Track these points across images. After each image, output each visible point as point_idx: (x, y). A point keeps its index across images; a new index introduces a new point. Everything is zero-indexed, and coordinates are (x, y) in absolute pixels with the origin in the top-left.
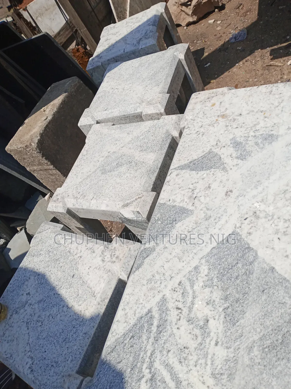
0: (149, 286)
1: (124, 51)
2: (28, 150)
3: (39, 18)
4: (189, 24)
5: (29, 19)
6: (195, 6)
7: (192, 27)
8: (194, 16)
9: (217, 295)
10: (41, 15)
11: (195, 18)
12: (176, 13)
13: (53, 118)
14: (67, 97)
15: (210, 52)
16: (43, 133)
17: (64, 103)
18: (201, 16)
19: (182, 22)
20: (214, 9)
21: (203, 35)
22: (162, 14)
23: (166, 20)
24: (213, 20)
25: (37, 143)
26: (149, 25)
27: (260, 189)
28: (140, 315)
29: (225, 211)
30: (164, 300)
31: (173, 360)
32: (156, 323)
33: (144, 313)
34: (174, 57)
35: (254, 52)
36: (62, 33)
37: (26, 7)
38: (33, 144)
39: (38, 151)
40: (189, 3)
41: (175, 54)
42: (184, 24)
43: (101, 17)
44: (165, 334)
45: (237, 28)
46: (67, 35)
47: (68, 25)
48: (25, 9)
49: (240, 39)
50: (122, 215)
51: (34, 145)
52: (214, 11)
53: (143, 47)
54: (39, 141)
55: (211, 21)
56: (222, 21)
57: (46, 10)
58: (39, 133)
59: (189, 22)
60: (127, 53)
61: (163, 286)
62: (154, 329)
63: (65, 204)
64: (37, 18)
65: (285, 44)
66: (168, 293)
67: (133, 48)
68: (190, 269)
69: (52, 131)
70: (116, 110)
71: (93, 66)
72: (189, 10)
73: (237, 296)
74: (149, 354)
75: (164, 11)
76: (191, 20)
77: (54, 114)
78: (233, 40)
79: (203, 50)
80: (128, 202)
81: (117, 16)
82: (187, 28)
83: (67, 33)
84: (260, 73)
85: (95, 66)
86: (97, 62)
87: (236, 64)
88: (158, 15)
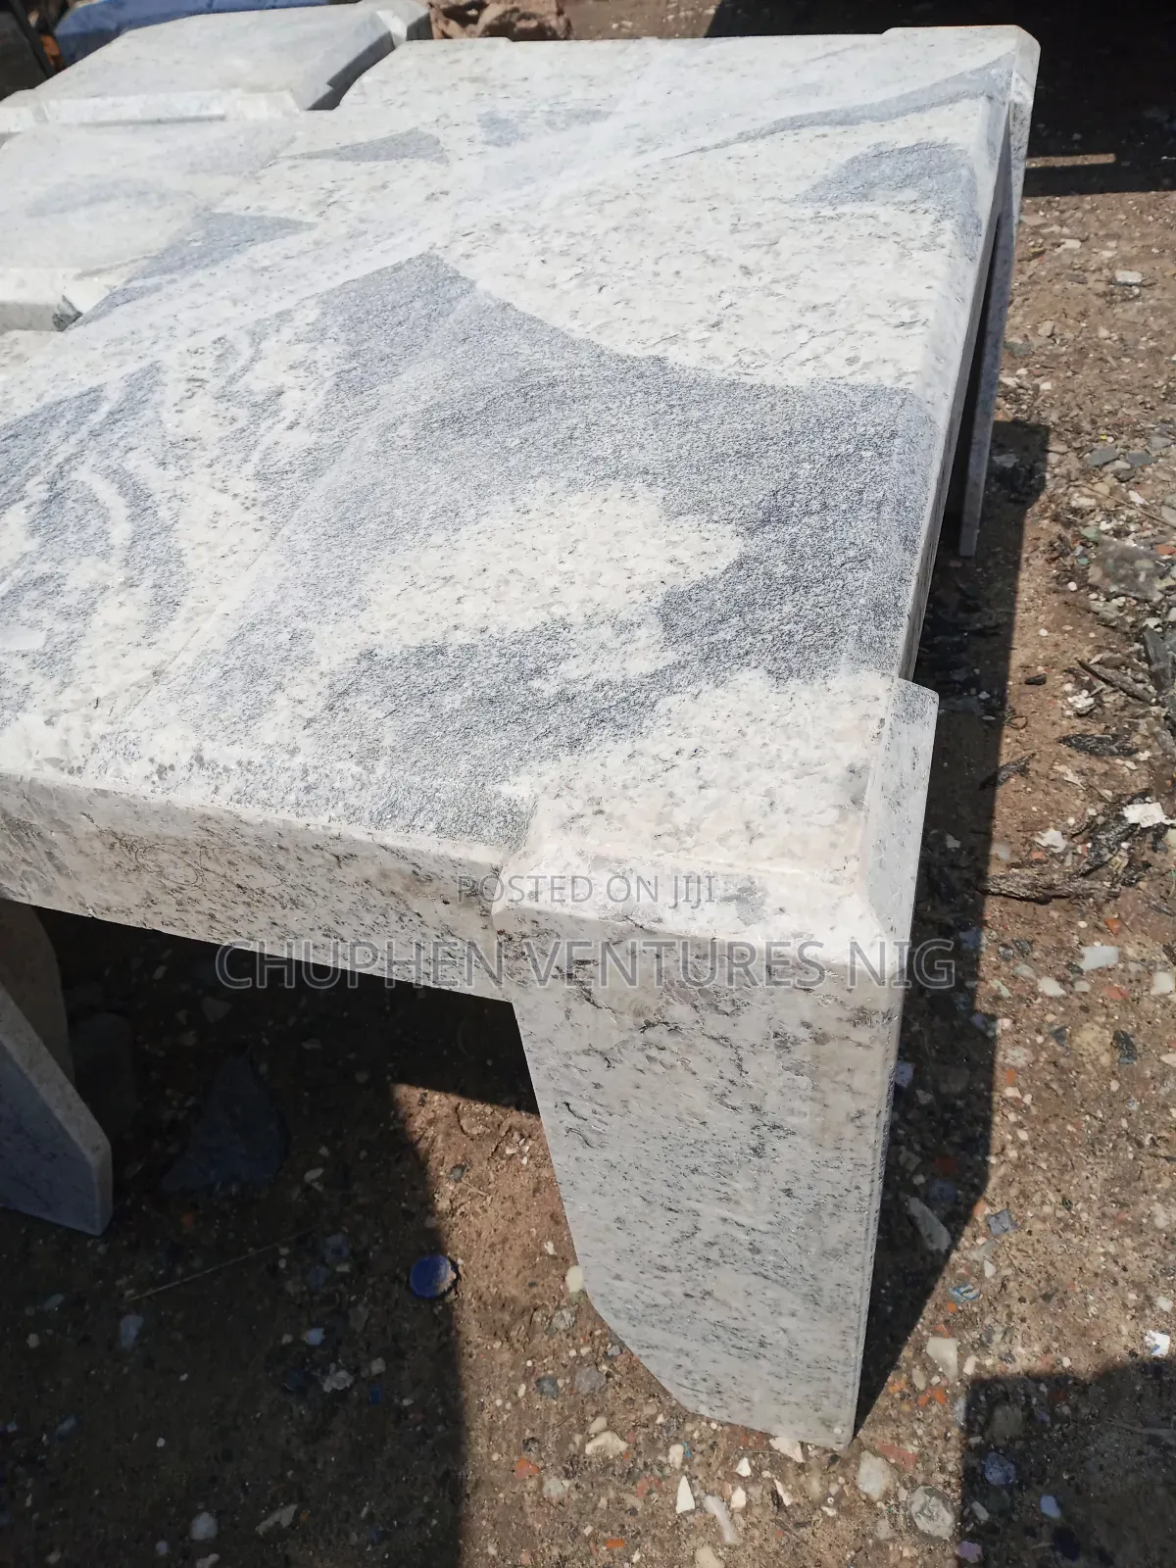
0: (111, 349)
9: (327, 354)
28: (58, 399)
30: (155, 369)
31: (141, 465)
32: (105, 408)
33: (76, 393)
34: (374, 21)
40: (473, 12)
44: (132, 423)
50: (71, 305)
61: (161, 344)
62: (96, 418)
66: (169, 359)
68: (263, 316)
73: (388, 350)
74: (59, 459)
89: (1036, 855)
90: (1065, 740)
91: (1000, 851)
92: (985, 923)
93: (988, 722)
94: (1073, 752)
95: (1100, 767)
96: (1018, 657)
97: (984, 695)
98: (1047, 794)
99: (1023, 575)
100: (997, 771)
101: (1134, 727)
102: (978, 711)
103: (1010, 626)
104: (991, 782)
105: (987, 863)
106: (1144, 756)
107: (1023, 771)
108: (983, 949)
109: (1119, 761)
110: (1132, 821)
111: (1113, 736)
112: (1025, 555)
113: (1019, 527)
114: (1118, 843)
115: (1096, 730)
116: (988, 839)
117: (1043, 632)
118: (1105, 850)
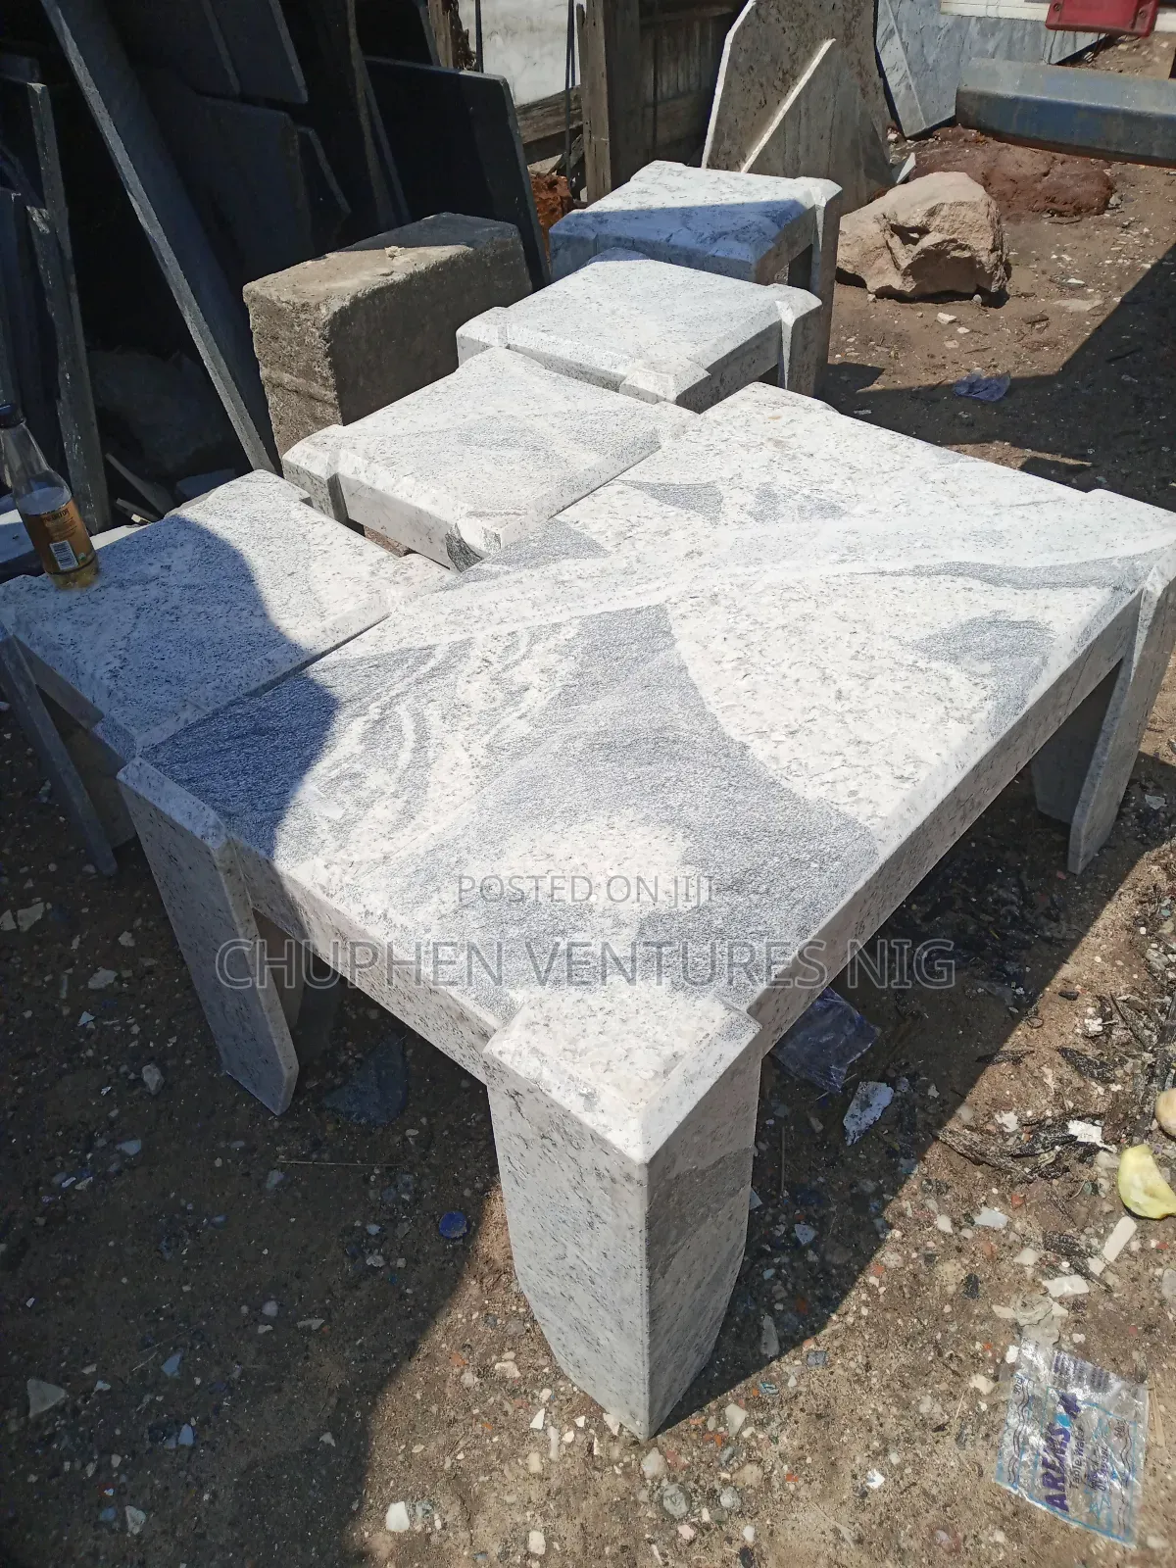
0: (452, 618)
1: (668, 241)
2: (303, 316)
3: (498, 38)
4: (885, 293)
5: (468, 26)
6: (924, 251)
7: (887, 305)
8: (910, 279)
9: (567, 667)
10: (510, 32)
11: (909, 287)
12: (869, 242)
13: (405, 282)
14: (465, 256)
15: (891, 386)
16: (361, 300)
17: (450, 265)
18: (931, 290)
19: (871, 278)
20: (972, 291)
21: (902, 340)
22: (814, 209)
23: (816, 231)
24: (952, 318)
25: (335, 313)
26: (766, 214)
27: (752, 569)
28: (409, 646)
29: (668, 575)
30: (468, 643)
31: (433, 714)
32: (432, 663)
33: (420, 646)
34: (772, 309)
35: (990, 442)
36: (535, 113)
38: (324, 311)
39: (326, 332)
40: (915, 235)
41: (778, 303)
42: (873, 284)
43: (663, 134)
44: (440, 681)
45: (995, 366)
46: (549, 127)
47: (565, 103)
49: (983, 395)
50: (458, 532)
51: (325, 314)
52: (969, 298)
53: (719, 254)
54: (343, 310)
55: (945, 317)
56: (972, 331)
57: (532, 29)
58: (352, 293)
59: (890, 287)
60: (673, 247)
61: (479, 625)
62: (424, 669)
63: (336, 462)
64: (491, 32)
65: (1071, 462)
66: (480, 637)
68: (544, 623)
70: (568, 342)
71: (570, 230)
72: (905, 256)
73: (599, 678)
74: (393, 693)
75: (823, 204)
76: (896, 282)
77: (412, 276)
78: (963, 390)
79: (876, 373)
80: (488, 511)
82: (874, 301)
83: (551, 121)
85: (576, 233)
86: (588, 226)
88: (802, 206)
89: (990, 1127)
90: (1063, 1051)
91: (965, 1113)
92: (924, 1159)
93: (1011, 1013)
94: (1064, 1063)
95: (1077, 1082)
96: (1067, 971)
97: (1020, 991)
98: (1025, 1086)
99: (1110, 906)
100: (997, 1052)
101: (1123, 1062)
102: (1008, 1002)
103: (1074, 944)
104: (986, 1060)
105: (950, 1118)
106: (1115, 1088)
107: (1017, 1061)
108: (912, 1177)
109: (1093, 1083)
110: (1071, 1132)
111: (1102, 1063)
112: (1121, 890)
113: (1132, 864)
114: (1053, 1144)
115: (1091, 1052)
116: (961, 1099)
117: (1098, 959)
118: (1039, 1146)
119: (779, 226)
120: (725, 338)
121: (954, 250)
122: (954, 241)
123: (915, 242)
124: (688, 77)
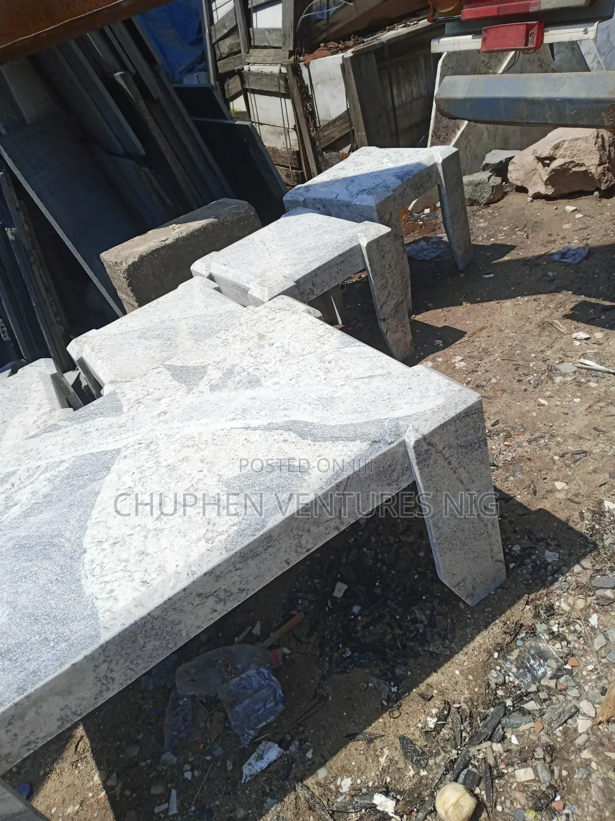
1: (336, 197)
2: (116, 268)
3: (319, 86)
4: (537, 196)
5: (307, 82)
6: (553, 170)
7: (539, 203)
8: (550, 187)
10: (323, 82)
11: (550, 191)
12: (528, 167)
13: (173, 243)
14: (212, 224)
15: (515, 257)
16: (145, 256)
17: (203, 230)
18: (566, 191)
19: (530, 187)
20: (593, 189)
21: (536, 226)
23: (440, 177)
24: (574, 208)
25: (129, 265)
26: (395, 175)
35: (559, 292)
36: (337, 123)
37: (309, 63)
38: (124, 264)
39: (126, 275)
40: (547, 162)
41: (359, 234)
42: (531, 192)
43: (403, 123)
45: (588, 239)
46: (343, 130)
47: (346, 117)
48: (307, 66)
49: (569, 260)
51: (125, 266)
52: (592, 193)
53: (358, 203)
54: (134, 264)
55: (569, 208)
56: (585, 216)
57: (331, 79)
58: (140, 254)
59: (539, 192)
60: (339, 201)
63: (82, 351)
64: (317, 84)
65: (608, 303)
67: (348, 199)
69: (162, 259)
70: (233, 270)
71: (292, 197)
72: (544, 173)
75: (440, 161)
76: (542, 190)
77: (177, 240)
78: (557, 257)
79: (507, 249)
81: (434, 132)
82: (530, 201)
83: (344, 126)
84: (528, 327)
85: (294, 199)
86: (300, 194)
87: (519, 296)
88: (424, 165)
89: (332, 787)
90: (402, 738)
91: (322, 773)
92: (283, 800)
93: (383, 704)
94: (399, 748)
95: (401, 765)
96: (434, 678)
97: (394, 689)
98: (367, 760)
99: (485, 633)
100: (361, 731)
101: (438, 754)
102: (384, 696)
103: (448, 658)
104: (352, 737)
105: (311, 775)
106: (423, 773)
107: (370, 741)
108: (270, 812)
109: (410, 767)
110: (374, 802)
111: (423, 753)
112: (497, 621)
113: (513, 603)
114: (362, 808)
115: (421, 743)
116: (322, 765)
117: (457, 672)
118: (351, 807)
119: (402, 181)
120: (313, 261)
121: (574, 167)
122: (573, 162)
123: (548, 165)
124: (419, 88)
